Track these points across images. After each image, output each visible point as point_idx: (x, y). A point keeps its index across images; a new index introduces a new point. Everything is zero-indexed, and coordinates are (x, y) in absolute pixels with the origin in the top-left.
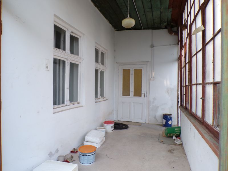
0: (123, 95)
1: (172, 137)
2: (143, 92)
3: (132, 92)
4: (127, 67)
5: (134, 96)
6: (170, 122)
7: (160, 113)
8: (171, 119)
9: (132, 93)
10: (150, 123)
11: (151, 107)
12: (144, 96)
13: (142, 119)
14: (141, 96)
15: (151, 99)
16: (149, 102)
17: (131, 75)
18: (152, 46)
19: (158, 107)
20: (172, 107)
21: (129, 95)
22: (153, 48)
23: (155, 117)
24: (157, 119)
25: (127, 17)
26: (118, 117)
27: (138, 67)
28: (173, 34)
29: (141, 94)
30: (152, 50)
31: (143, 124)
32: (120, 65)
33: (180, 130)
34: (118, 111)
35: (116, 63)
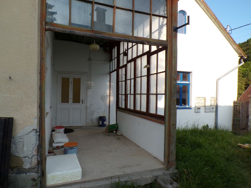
0: (62, 102)
1: (113, 132)
2: (81, 99)
3: (71, 99)
4: (66, 76)
5: (73, 102)
6: (105, 123)
7: (96, 116)
8: (105, 120)
9: (71, 101)
10: (87, 125)
11: (88, 111)
12: (82, 103)
13: (80, 123)
14: (79, 102)
15: (88, 105)
16: (87, 108)
17: (70, 84)
18: (90, 59)
19: (94, 111)
20: (105, 110)
21: (68, 102)
22: (90, 61)
23: (92, 120)
24: (93, 121)
25: (94, 42)
26: (56, 124)
27: (77, 77)
28: (107, 53)
29: (80, 101)
30: (89, 63)
31: (82, 127)
32: (58, 73)
33: (118, 126)
34: (56, 117)
35: (55, 70)
